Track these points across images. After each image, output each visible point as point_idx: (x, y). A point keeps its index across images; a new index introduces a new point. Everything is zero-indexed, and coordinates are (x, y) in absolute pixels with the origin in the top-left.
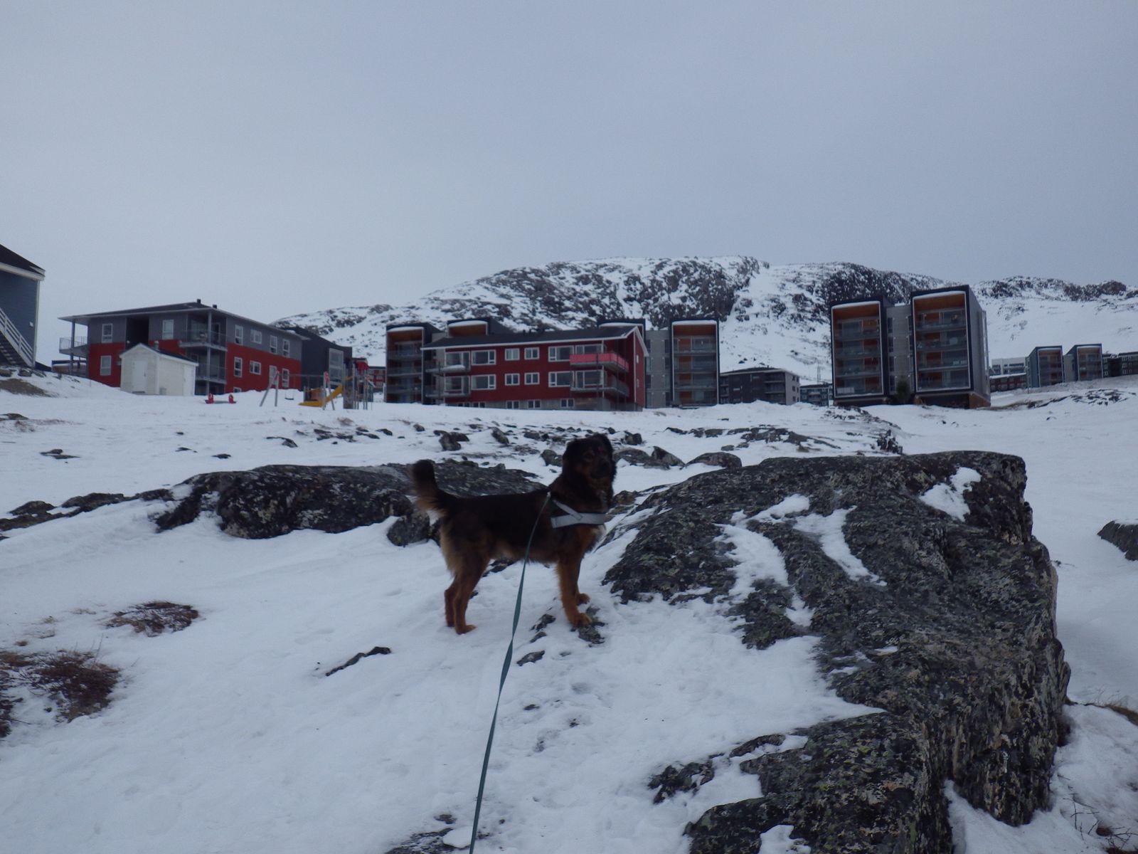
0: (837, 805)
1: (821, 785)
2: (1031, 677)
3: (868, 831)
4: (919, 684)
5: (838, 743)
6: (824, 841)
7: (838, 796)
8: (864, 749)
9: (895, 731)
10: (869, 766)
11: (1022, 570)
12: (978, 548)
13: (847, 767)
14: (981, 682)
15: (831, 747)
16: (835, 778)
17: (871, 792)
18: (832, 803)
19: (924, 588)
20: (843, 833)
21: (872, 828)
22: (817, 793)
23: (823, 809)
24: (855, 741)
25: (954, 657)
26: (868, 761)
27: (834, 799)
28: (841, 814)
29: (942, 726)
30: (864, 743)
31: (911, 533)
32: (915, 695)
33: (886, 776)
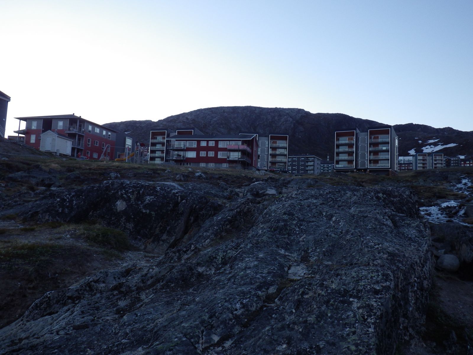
0: (367, 289)
1: (360, 284)
2: (424, 261)
3: (377, 296)
4: (387, 259)
5: (364, 273)
6: (363, 298)
7: (367, 287)
8: (373, 275)
9: (382, 271)
10: (375, 280)
11: (420, 228)
12: (403, 220)
13: (368, 279)
14: (408, 261)
15: (361, 274)
16: (365, 282)
17: (377, 286)
18: (365, 289)
19: (385, 231)
20: (369, 296)
21: (378, 295)
22: (359, 286)
23: (362, 290)
24: (369, 273)
25: (398, 252)
26: (374, 278)
27: (365, 287)
28: (368, 291)
29: (396, 272)
30: (372, 274)
31: (380, 213)
32: (387, 262)
33: (381, 282)
